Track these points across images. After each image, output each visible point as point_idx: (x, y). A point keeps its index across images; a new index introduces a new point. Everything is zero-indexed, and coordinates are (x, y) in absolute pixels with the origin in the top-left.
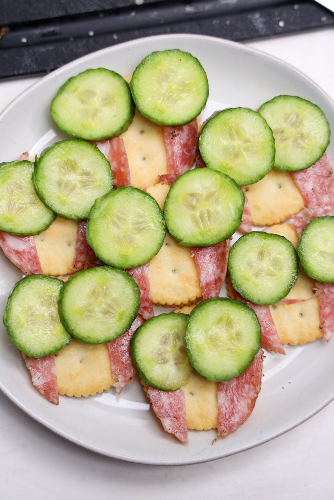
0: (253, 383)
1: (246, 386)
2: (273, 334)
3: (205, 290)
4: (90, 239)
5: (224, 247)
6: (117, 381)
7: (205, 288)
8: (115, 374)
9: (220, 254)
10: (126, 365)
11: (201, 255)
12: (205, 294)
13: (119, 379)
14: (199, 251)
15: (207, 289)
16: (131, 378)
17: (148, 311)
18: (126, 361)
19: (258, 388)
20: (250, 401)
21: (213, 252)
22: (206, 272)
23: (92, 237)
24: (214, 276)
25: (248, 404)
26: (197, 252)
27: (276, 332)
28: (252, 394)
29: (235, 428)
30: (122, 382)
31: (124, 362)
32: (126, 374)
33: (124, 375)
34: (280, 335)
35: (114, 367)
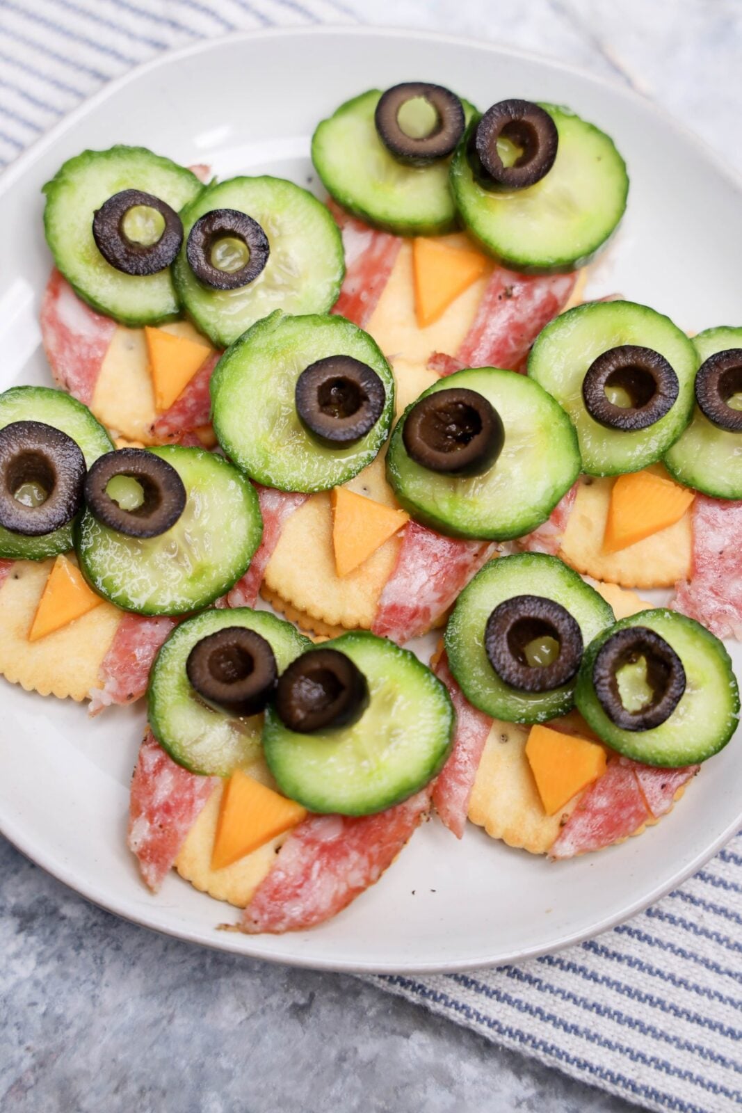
0: (370, 856)
1: (354, 856)
2: (462, 783)
3: (383, 616)
4: (218, 380)
5: (476, 555)
6: (102, 687)
7: (384, 614)
8: (105, 671)
9: (457, 564)
10: (138, 665)
11: (418, 543)
12: (378, 625)
13: (107, 686)
14: (418, 532)
15: (387, 617)
16: (131, 696)
17: (244, 593)
18: (143, 659)
19: (375, 871)
20: (343, 889)
21: (445, 553)
22: (404, 581)
23: (225, 378)
24: (419, 600)
25: (337, 892)
26: (414, 532)
27: (472, 784)
28: (356, 878)
29: (280, 926)
30: (109, 692)
31: (138, 658)
32: (125, 683)
33: (121, 684)
34: (477, 796)
35: (111, 656)
